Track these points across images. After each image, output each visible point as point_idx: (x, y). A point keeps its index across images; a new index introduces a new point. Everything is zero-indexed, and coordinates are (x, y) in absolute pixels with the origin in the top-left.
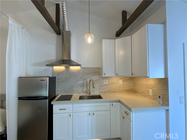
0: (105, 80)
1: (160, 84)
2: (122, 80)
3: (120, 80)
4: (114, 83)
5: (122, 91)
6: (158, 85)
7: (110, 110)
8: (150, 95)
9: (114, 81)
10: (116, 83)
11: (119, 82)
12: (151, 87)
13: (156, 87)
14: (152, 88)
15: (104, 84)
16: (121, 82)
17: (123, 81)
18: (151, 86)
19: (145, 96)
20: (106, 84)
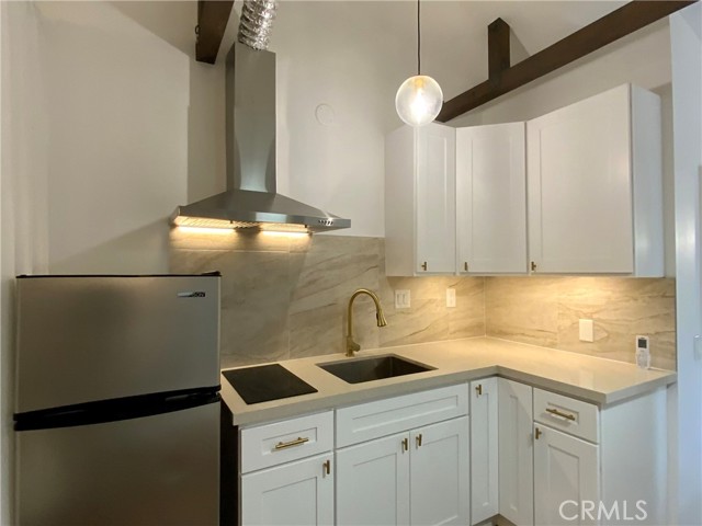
0: (403, 292)
1: (636, 300)
2: (453, 290)
3: (448, 291)
4: (430, 301)
5: (455, 332)
6: (628, 301)
7: (470, 414)
8: (582, 338)
9: (430, 297)
10: (435, 300)
11: (445, 300)
12: (586, 310)
13: (617, 309)
14: (595, 316)
15: (397, 306)
16: (450, 298)
17: (457, 294)
18: (589, 307)
19: (553, 345)
20: (403, 306)
